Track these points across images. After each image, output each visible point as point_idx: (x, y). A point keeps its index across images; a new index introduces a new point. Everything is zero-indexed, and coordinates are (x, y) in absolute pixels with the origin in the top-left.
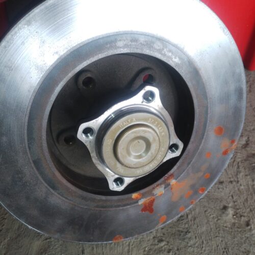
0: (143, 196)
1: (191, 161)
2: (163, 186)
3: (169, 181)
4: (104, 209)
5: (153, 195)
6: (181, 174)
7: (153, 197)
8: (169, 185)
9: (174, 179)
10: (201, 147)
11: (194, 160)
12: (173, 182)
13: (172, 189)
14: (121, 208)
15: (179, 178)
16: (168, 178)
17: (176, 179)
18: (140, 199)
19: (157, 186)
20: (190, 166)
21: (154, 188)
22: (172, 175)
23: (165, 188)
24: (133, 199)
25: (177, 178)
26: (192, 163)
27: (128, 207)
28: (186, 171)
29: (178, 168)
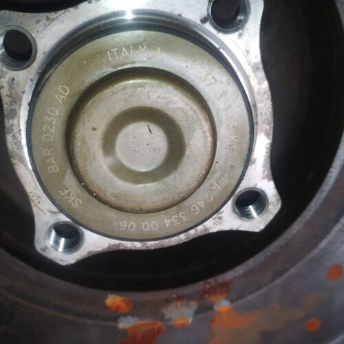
0: (135, 310)
1: (286, 270)
2: (194, 305)
3: (212, 298)
4: (26, 303)
5: (162, 318)
6: (250, 293)
7: (159, 323)
8: (210, 308)
9: (227, 298)
10: (323, 244)
11: (293, 271)
12: (222, 304)
13: (213, 321)
14: (71, 318)
15: (242, 302)
16: (213, 291)
17: (232, 301)
18: (125, 315)
19: (179, 298)
20: (278, 281)
21: (168, 301)
22: (225, 287)
23: (197, 312)
24: (106, 308)
25: (238, 299)
26: (286, 275)
27: (89, 322)
28: (264, 290)
29: (247, 274)
